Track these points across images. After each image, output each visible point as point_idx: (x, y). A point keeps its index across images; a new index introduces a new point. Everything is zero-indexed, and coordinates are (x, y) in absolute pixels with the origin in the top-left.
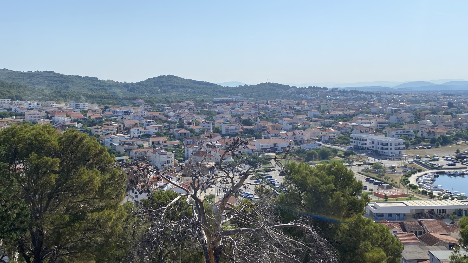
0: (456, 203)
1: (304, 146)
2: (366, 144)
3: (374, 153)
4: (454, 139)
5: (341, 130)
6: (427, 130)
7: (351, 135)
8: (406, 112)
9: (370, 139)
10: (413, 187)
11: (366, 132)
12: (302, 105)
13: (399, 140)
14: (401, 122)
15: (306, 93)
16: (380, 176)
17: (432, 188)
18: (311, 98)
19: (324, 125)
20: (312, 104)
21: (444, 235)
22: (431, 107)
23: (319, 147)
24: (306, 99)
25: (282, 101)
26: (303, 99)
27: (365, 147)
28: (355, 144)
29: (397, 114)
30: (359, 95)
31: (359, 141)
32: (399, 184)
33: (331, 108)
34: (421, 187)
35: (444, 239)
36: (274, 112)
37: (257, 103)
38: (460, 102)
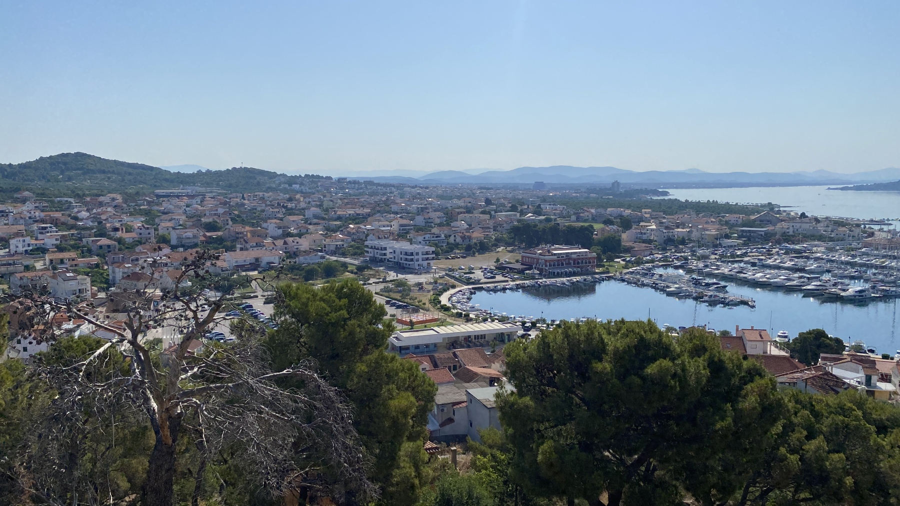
0: (496, 326)
1: (300, 259)
2: (385, 254)
3: (396, 266)
4: (493, 245)
5: (352, 236)
6: (461, 234)
7: (366, 243)
8: (435, 211)
9: (390, 248)
10: (445, 309)
11: (385, 238)
12: (296, 200)
13: (427, 248)
14: (430, 224)
15: (302, 184)
16: (403, 297)
17: (468, 309)
18: (310, 191)
19: (327, 229)
20: (310, 200)
21: (484, 367)
22: (466, 204)
23: (321, 261)
24: (302, 192)
25: (266, 195)
26: (297, 192)
27: (385, 259)
28: (372, 255)
29: (425, 214)
30: (375, 187)
31: (376, 251)
32: (428, 305)
33: (337, 205)
34: (454, 307)
35: (484, 373)
36: (254, 211)
37: (226, 197)
38: (500, 199)
